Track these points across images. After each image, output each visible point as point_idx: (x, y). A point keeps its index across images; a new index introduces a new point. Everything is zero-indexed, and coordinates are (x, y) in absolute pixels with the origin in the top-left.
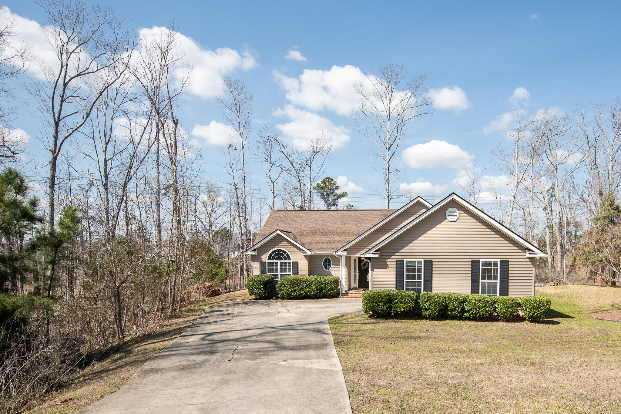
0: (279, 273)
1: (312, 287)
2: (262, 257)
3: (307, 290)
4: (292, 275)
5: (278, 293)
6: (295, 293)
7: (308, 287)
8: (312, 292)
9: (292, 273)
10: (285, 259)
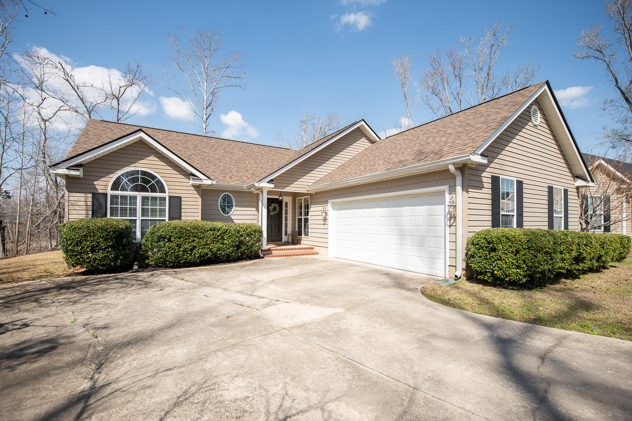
0: (139, 217)
1: (226, 242)
2: (95, 183)
3: (215, 247)
4: (167, 221)
5: (147, 258)
6: (191, 254)
7: (218, 241)
8: (224, 251)
9: (167, 218)
10: (154, 190)
